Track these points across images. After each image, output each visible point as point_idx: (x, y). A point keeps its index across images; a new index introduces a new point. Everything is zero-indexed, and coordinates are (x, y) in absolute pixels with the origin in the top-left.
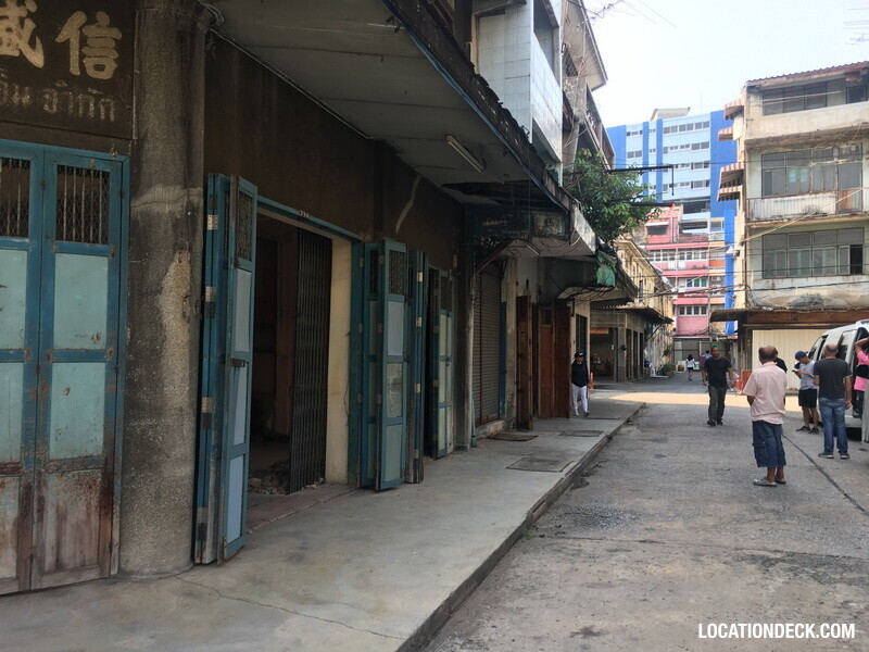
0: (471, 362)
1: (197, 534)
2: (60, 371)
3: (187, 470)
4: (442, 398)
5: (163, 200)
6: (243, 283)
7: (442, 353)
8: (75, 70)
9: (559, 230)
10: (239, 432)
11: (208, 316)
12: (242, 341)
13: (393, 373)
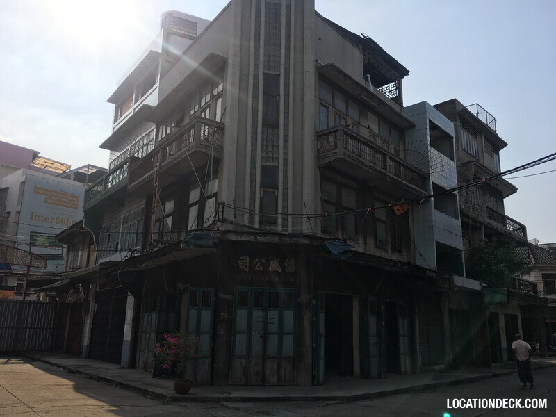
0: (418, 337)
1: (313, 377)
2: (284, 336)
3: (311, 361)
4: (402, 350)
5: (304, 298)
6: (322, 316)
7: (401, 333)
8: (287, 271)
9: (447, 286)
10: (322, 353)
11: (314, 325)
12: (322, 330)
13: (373, 340)
